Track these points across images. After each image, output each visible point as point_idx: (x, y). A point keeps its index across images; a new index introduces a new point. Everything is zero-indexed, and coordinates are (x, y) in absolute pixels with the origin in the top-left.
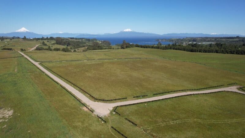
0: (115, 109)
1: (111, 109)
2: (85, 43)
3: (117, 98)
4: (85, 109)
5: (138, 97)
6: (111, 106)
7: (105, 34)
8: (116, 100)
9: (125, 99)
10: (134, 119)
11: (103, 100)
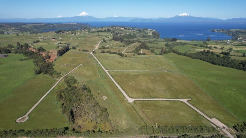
0: (134, 101)
1: (133, 101)
2: (136, 37)
3: (137, 97)
4: (126, 100)
5: (143, 98)
6: (133, 100)
7: (158, 18)
8: (136, 98)
9: (139, 98)
10: (138, 104)
11: (132, 98)
